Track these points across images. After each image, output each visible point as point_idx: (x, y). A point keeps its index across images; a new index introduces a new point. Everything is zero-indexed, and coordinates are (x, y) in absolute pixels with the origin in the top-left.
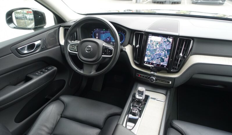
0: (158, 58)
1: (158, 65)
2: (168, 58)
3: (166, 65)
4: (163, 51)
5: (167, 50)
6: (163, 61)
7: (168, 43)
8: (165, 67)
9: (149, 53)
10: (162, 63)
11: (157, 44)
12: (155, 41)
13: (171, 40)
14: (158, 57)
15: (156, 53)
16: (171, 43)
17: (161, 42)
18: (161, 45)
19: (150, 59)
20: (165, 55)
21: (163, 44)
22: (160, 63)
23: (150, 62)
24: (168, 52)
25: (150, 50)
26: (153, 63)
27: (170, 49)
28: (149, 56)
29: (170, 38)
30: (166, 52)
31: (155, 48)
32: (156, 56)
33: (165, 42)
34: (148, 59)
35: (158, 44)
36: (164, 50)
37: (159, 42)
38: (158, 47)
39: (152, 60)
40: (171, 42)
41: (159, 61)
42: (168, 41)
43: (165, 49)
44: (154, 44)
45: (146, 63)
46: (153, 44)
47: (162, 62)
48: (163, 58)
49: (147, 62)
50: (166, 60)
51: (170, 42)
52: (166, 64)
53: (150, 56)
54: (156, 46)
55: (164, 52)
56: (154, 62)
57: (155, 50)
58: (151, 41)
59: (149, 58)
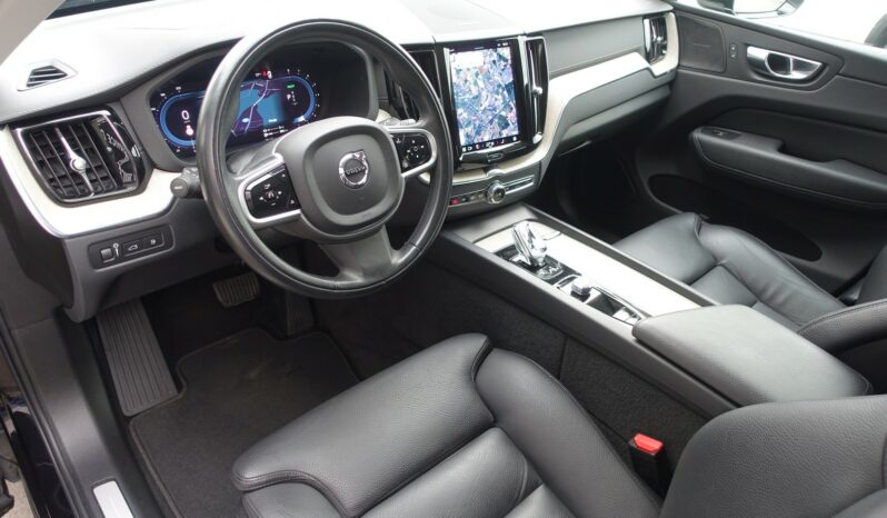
0: (491, 122)
1: (497, 142)
2: (514, 110)
3: (516, 132)
4: (497, 93)
5: (507, 87)
6: (507, 125)
7: (503, 63)
8: (515, 139)
9: (465, 115)
10: (505, 133)
11: (477, 75)
12: (468, 70)
13: (506, 52)
14: (490, 118)
15: (482, 108)
16: (510, 62)
17: (485, 67)
18: (488, 77)
19: (473, 134)
20: (506, 106)
21: (491, 71)
22: (500, 134)
23: (476, 141)
24: (509, 92)
25: (464, 104)
26: (485, 143)
27: (511, 80)
28: (467, 126)
29: (502, 46)
30: (505, 92)
31: (475, 93)
32: (484, 117)
33: (494, 62)
34: (468, 136)
35: (480, 76)
36: (500, 90)
37: (481, 69)
38: (481, 84)
39: (478, 133)
40: (509, 57)
41: (498, 129)
42: (500, 57)
43: (499, 86)
44: (469, 78)
45: (464, 150)
46: (466, 81)
47: (503, 128)
48: (503, 113)
49: (467, 146)
50: (512, 116)
51: (506, 60)
52: (514, 130)
53: (469, 123)
54: (476, 84)
55: (500, 97)
56: (486, 138)
57: (476, 97)
58: (458, 71)
59: (469, 129)
